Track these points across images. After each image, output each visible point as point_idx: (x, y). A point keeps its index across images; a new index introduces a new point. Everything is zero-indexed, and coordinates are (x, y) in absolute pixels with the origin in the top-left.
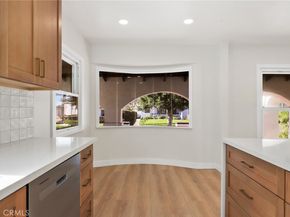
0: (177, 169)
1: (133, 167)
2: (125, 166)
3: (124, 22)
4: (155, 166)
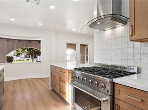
0: (36, 79)
1: (15, 81)
2: (11, 81)
4: (26, 79)
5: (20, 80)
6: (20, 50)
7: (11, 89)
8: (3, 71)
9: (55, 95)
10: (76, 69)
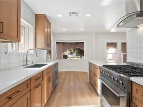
0: (80, 72)
1: (67, 72)
2: (64, 72)
3: (64, 30)
4: (73, 72)
5: (70, 72)
6: (72, 50)
7: (63, 77)
8: (58, 64)
9: (91, 86)
10: (104, 66)
